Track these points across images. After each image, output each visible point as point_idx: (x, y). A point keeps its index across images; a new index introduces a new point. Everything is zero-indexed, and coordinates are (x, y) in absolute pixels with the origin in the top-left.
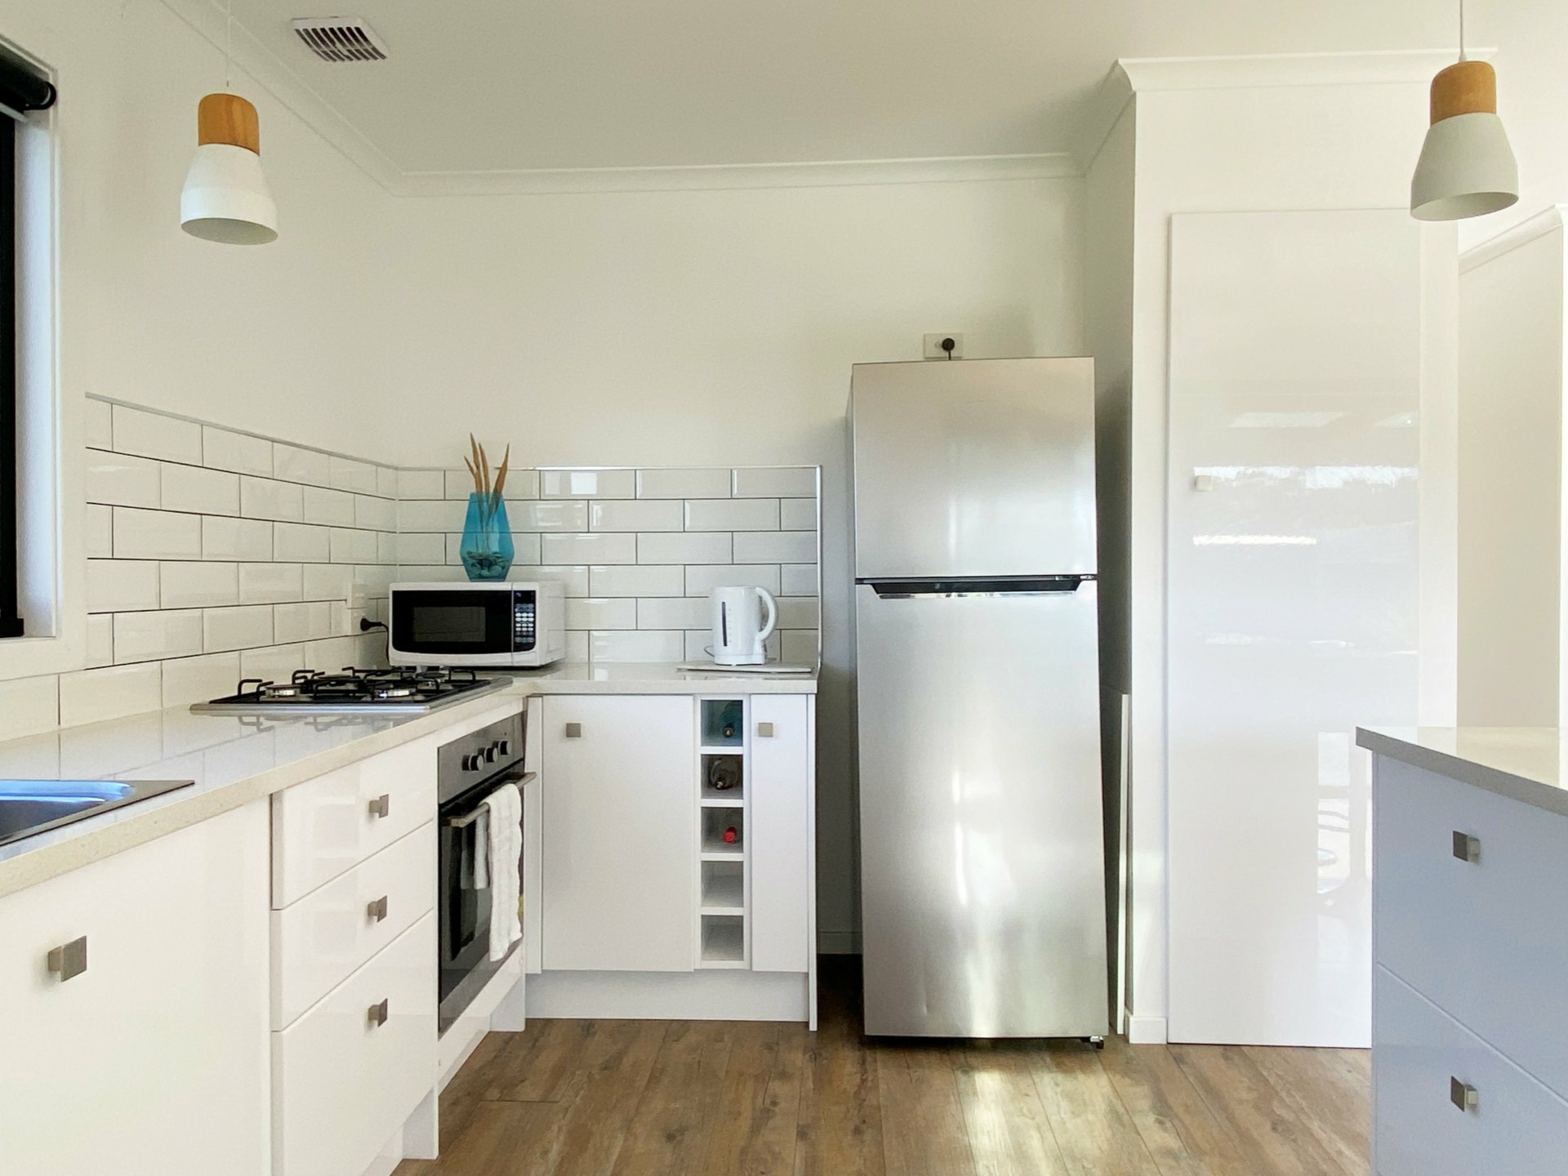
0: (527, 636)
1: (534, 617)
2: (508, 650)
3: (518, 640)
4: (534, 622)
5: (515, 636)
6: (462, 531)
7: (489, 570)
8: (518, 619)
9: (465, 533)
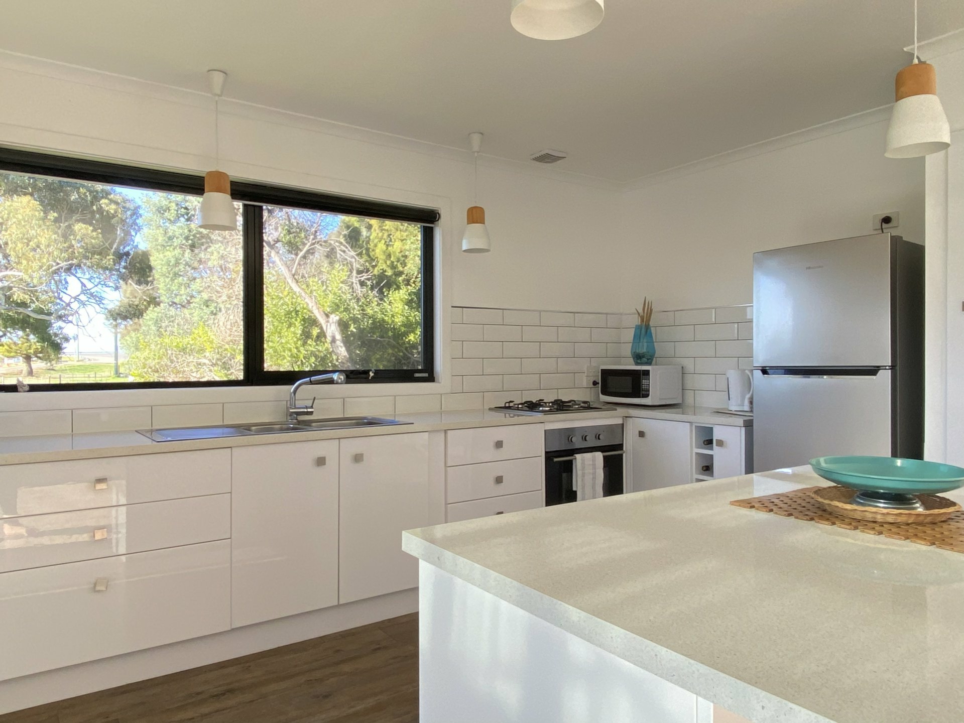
0: (647, 391)
1: (649, 382)
2: (639, 397)
3: (643, 392)
4: (649, 385)
5: (642, 391)
6: (632, 341)
7: (641, 361)
8: (643, 383)
9: (633, 343)
